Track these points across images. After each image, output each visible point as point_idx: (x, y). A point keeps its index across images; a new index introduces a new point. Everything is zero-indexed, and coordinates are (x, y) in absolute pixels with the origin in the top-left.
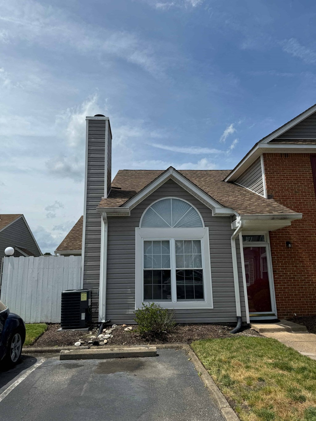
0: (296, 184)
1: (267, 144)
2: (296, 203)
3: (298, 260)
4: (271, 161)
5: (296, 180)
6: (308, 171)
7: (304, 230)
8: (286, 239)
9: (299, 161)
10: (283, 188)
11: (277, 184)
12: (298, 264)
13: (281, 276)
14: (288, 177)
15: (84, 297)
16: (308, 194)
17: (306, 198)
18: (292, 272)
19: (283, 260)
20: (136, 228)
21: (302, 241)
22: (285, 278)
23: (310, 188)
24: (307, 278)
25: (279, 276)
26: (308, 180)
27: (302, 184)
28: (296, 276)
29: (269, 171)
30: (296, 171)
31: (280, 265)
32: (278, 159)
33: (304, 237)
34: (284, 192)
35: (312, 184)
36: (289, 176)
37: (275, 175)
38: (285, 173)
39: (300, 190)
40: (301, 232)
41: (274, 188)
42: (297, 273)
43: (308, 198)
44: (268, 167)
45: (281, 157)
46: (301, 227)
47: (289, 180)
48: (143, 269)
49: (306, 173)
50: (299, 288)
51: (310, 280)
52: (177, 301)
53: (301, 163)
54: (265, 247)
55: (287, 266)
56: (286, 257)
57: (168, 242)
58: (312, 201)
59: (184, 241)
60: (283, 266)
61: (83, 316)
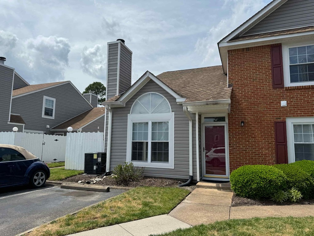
0: (254, 73)
1: (226, 43)
2: (253, 89)
3: (250, 136)
4: (233, 56)
5: (254, 69)
6: (267, 61)
7: (259, 111)
8: (241, 119)
9: (259, 53)
10: (243, 77)
11: (237, 75)
12: (250, 139)
13: (235, 148)
14: (247, 68)
15: (95, 157)
16: (265, 81)
17: (262, 85)
18: (244, 146)
19: (237, 136)
20: (128, 114)
21: (256, 121)
22: (238, 150)
23: (268, 75)
24: (257, 151)
25: (233, 148)
26: (267, 68)
27: (261, 72)
28: (247, 149)
30: (256, 62)
31: (235, 140)
32: (240, 53)
33: (258, 117)
34: (243, 81)
35: (269, 71)
36: (249, 66)
37: (236, 68)
38: (245, 65)
39: (258, 78)
40: (256, 113)
41: (235, 78)
42: (249, 147)
43: (265, 85)
44: (231, 61)
45: (243, 51)
46: (256, 109)
47: (248, 70)
48: (131, 141)
49: (266, 63)
50: (250, 158)
51: (260, 153)
52: (151, 162)
53: (261, 54)
54: (224, 126)
55: (240, 141)
56: (240, 134)
57: (147, 123)
58: (268, 86)
59: (158, 122)
60: (237, 141)
61: (95, 168)
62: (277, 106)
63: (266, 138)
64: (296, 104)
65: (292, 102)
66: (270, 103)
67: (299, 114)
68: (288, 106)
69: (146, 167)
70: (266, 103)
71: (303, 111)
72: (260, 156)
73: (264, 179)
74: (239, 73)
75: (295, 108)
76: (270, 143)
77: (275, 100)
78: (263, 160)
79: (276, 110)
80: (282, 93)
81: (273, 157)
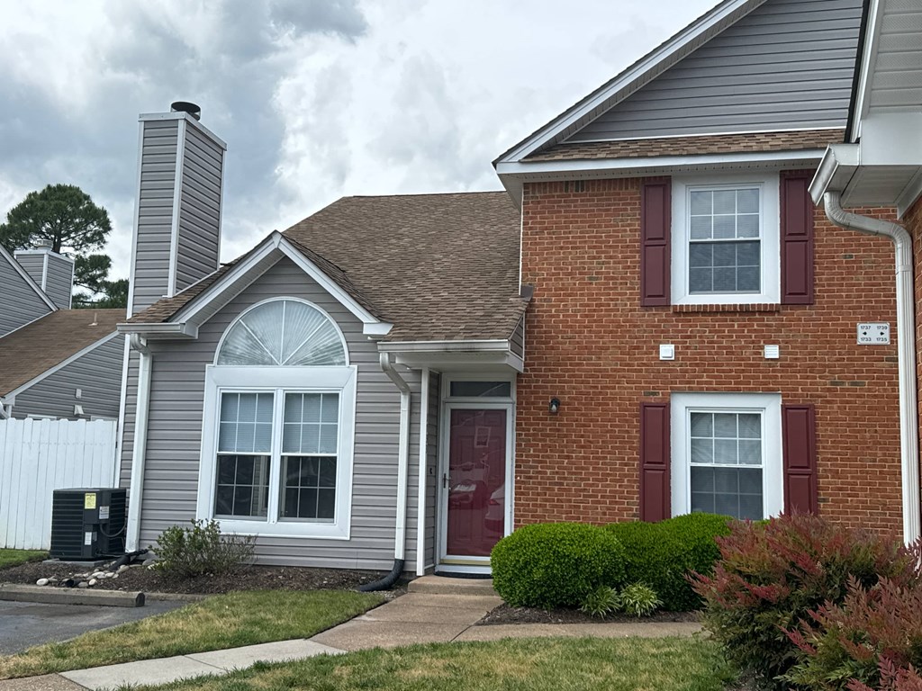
0: (594, 258)
1: (518, 165)
2: (588, 305)
3: (574, 442)
4: (539, 203)
5: (595, 247)
6: (629, 225)
7: (600, 371)
8: (551, 393)
9: (609, 200)
10: (561, 269)
11: (546, 259)
12: (573, 452)
13: (530, 478)
14: (575, 243)
15: (90, 502)
16: (621, 284)
17: (614, 294)
18: (557, 469)
19: (540, 440)
20: (207, 365)
21: (592, 399)
22: (540, 483)
23: (629, 267)
24: (592, 485)
25: (526, 477)
26: (628, 246)
27: (611, 257)
28: (565, 479)
29: (531, 228)
30: (600, 226)
31: (532, 452)
32: (558, 196)
33: (597, 387)
34: (562, 279)
35: (635, 257)
36: (580, 237)
37: (543, 238)
38: (570, 233)
39: (602, 273)
40: (592, 376)
41: (540, 269)
42: (569, 473)
43: (619, 294)
44: (531, 218)
45: (567, 190)
46: (593, 364)
47: (577, 248)
48: (216, 452)
49: (625, 231)
50: (570, 506)
51: (600, 491)
52: (278, 520)
53: (615, 205)
54: (505, 411)
55: (548, 457)
56: (548, 435)
57: (271, 395)
58: (629, 299)
59: (305, 394)
60: (538, 456)
61: (88, 539)
62: (648, 359)
63: (617, 448)
64: (699, 354)
65: (687, 348)
66: (631, 348)
67: (706, 383)
68: (676, 359)
69: (260, 535)
70: (620, 348)
71: (715, 377)
72: (599, 502)
73: (564, 556)
74: (553, 253)
75: (697, 365)
76: (626, 465)
77: (645, 342)
78: (604, 514)
79: (647, 371)
80: (665, 321)
81: (634, 504)
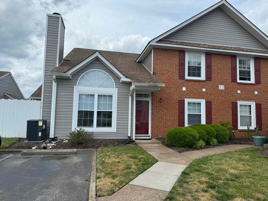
0: (169, 67)
1: (155, 43)
2: (168, 78)
3: (165, 108)
4: (157, 53)
5: (169, 65)
6: (177, 60)
7: (170, 93)
8: (160, 97)
9: (172, 54)
10: (162, 69)
12: (164, 110)
13: (155, 116)
14: (165, 63)
15: (40, 124)
16: (175, 73)
17: (173, 76)
18: (161, 115)
19: (157, 108)
20: (74, 86)
21: (168, 99)
22: (157, 118)
23: (176, 70)
24: (168, 118)
26: (176, 65)
27: (173, 67)
28: (163, 116)
29: (155, 59)
30: (170, 60)
31: (155, 111)
32: (161, 52)
33: (170, 96)
34: (162, 71)
35: (178, 68)
36: (166, 62)
37: (158, 61)
38: (164, 61)
39: (171, 71)
40: (168, 94)
41: (157, 68)
42: (164, 115)
44: (155, 56)
45: (163, 50)
46: (169, 91)
48: (78, 110)
49: (176, 61)
50: (164, 123)
51: (170, 119)
52: (96, 128)
53: (173, 55)
54: (149, 101)
55: (159, 112)
56: (159, 107)
57: (94, 95)
58: (176, 77)
59: (103, 95)
60: (157, 111)
61: (40, 134)
62: (180, 90)
63: (174, 110)
64: (190, 90)
65: (188, 88)
66: (177, 88)
67: (191, 96)
68: (186, 91)
70: (174, 88)
71: (193, 95)
72: (170, 122)
74: (160, 65)
75: (190, 92)
76: (176, 113)
77: (180, 87)
78: (171, 124)
79: (180, 93)
80: (184, 82)
81: (177, 122)
